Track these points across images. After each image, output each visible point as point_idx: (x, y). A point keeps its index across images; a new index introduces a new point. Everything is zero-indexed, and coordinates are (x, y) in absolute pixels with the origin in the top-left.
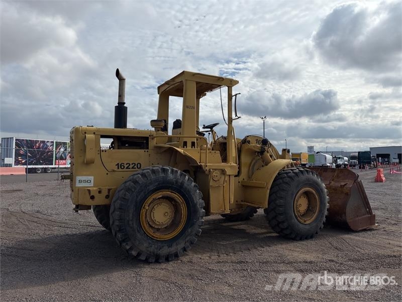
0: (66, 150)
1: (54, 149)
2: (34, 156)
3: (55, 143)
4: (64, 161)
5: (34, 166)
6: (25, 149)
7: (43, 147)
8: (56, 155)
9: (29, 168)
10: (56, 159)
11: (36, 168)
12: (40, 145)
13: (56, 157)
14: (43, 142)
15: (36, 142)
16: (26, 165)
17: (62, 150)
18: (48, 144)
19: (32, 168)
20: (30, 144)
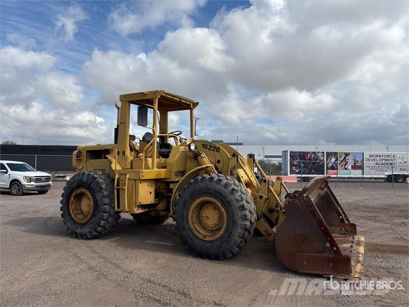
0: (337, 160)
1: (325, 159)
2: (306, 166)
3: (325, 153)
4: (336, 171)
5: (307, 176)
6: (299, 160)
7: (314, 157)
8: (327, 165)
9: (303, 177)
10: (328, 168)
11: (308, 177)
12: (311, 156)
13: (327, 167)
14: (314, 153)
15: (308, 153)
16: (301, 174)
17: (333, 160)
18: (319, 155)
19: (305, 177)
20: (303, 155)
